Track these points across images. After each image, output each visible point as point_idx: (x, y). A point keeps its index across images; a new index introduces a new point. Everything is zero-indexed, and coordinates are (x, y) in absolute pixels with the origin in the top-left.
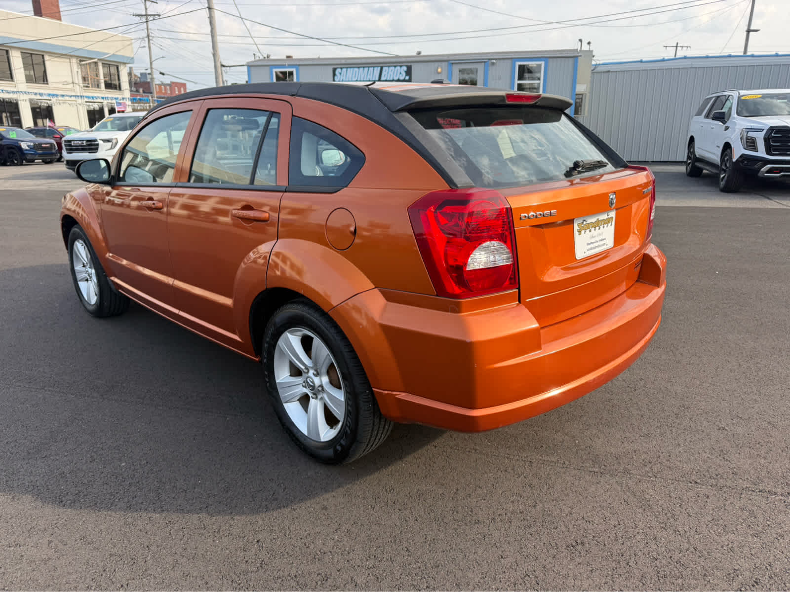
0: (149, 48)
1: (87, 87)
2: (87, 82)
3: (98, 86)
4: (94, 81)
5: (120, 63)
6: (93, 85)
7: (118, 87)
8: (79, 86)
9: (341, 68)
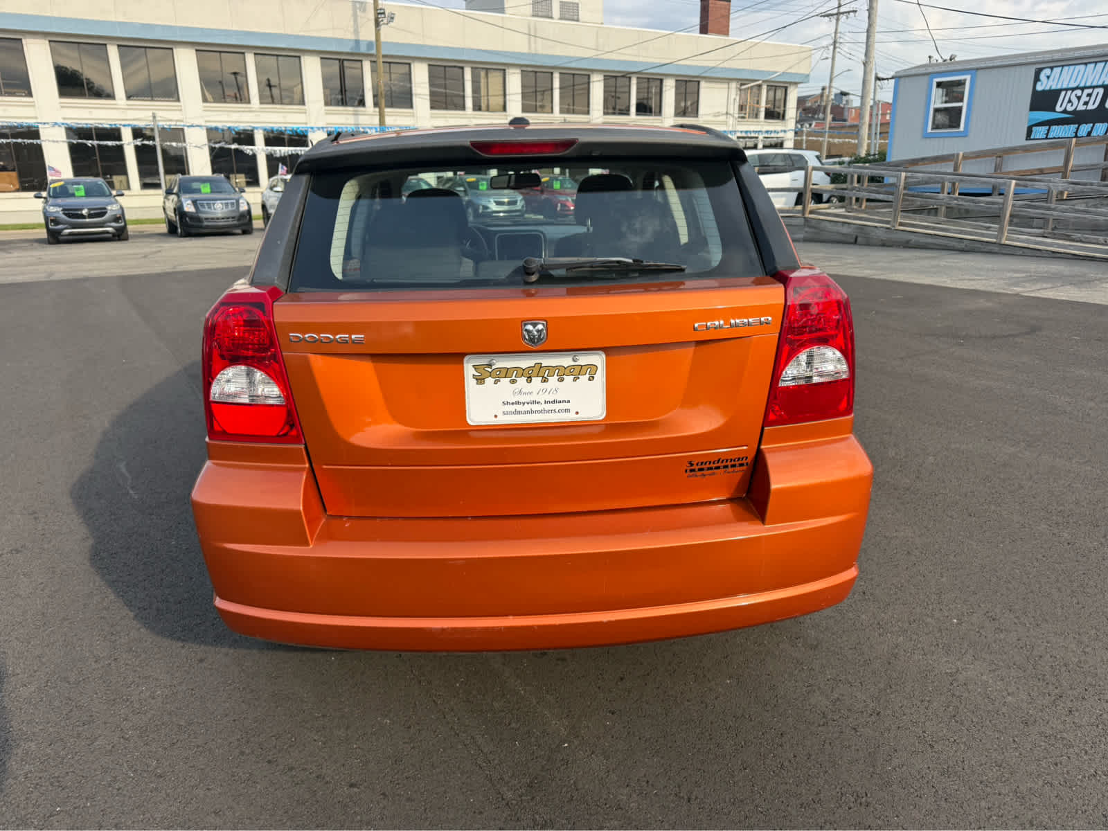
0: (833, 58)
1: (743, 118)
2: (743, 112)
3: (757, 116)
4: (753, 110)
5: (791, 83)
6: (751, 115)
7: (781, 116)
8: (733, 117)
9: (1052, 68)
